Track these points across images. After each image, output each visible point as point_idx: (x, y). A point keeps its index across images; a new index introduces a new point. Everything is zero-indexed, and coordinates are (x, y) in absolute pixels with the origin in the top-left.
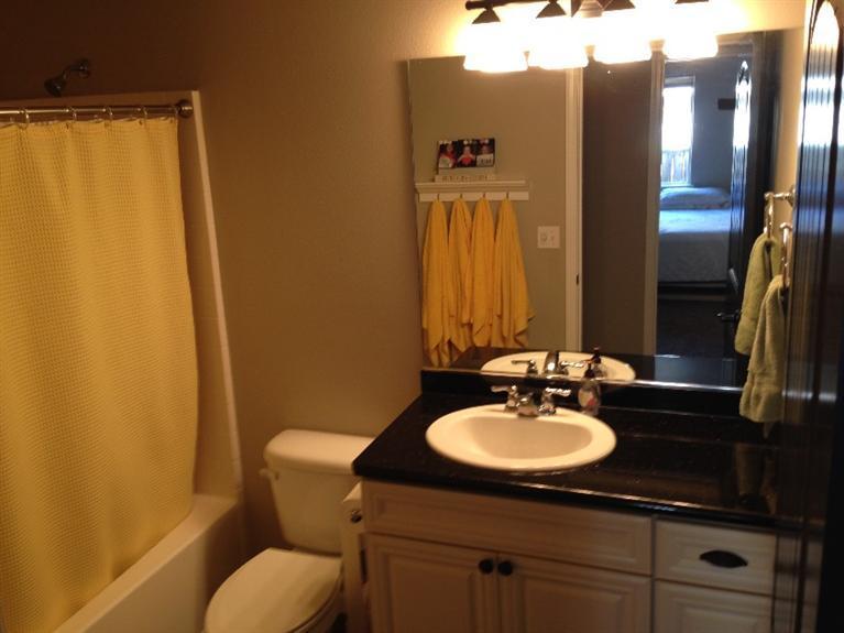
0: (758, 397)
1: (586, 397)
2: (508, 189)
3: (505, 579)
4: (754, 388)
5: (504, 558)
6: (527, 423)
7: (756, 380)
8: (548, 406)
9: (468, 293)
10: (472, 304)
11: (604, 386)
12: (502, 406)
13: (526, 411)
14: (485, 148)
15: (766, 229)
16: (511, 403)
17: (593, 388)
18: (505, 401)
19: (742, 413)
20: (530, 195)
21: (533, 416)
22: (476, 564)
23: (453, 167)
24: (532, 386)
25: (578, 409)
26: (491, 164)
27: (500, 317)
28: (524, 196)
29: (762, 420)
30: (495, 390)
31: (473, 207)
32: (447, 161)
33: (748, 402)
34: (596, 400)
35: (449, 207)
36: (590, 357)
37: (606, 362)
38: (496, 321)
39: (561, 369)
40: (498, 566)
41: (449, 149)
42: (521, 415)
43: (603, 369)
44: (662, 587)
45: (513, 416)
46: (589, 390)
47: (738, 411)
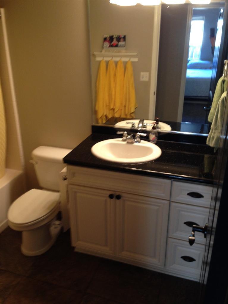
0: (213, 138)
1: (152, 137)
2: (130, 57)
3: (118, 201)
4: (212, 134)
5: (118, 193)
6: (130, 145)
7: (213, 131)
8: (138, 139)
9: (113, 97)
10: (115, 102)
11: (159, 133)
12: (121, 139)
13: (130, 141)
14: (122, 40)
15: (223, 75)
16: (124, 138)
17: (155, 133)
18: (122, 138)
19: (207, 143)
20: (139, 59)
21: (132, 143)
22: (108, 196)
23: (109, 47)
24: (133, 132)
25: (149, 141)
26: (124, 46)
27: (125, 106)
28: (136, 60)
29: (214, 146)
30: (119, 133)
31: (116, 63)
32: (107, 44)
33: (210, 139)
34: (156, 137)
35: (107, 63)
36: (155, 122)
37: (161, 124)
38: (123, 108)
39: (144, 126)
40: (115, 196)
41: (108, 39)
42: (128, 143)
43: (159, 126)
44: (173, 204)
45: (125, 143)
46: (153, 134)
47: (206, 143)
